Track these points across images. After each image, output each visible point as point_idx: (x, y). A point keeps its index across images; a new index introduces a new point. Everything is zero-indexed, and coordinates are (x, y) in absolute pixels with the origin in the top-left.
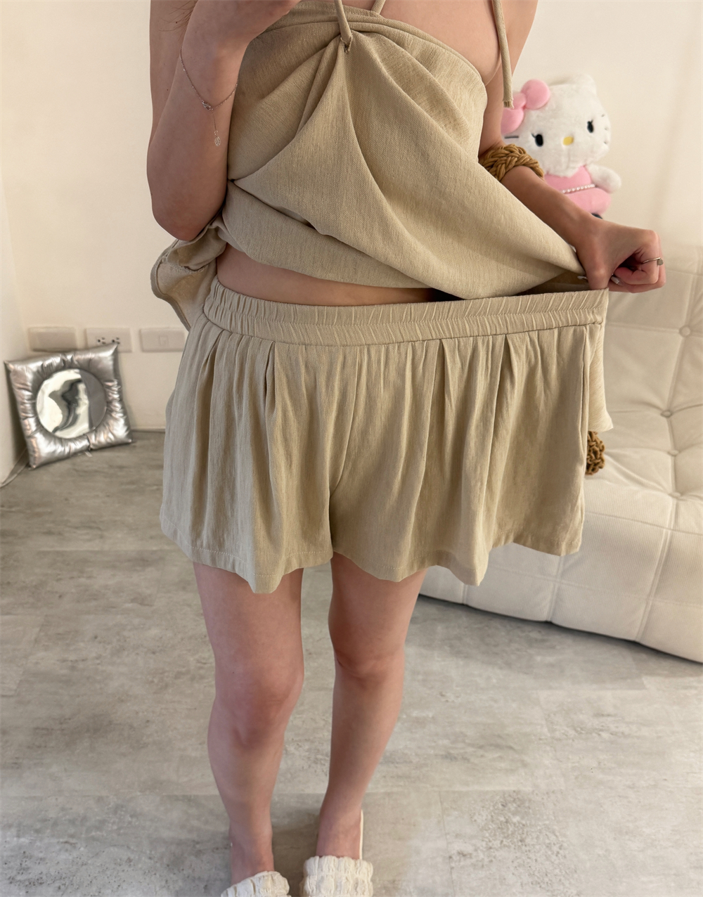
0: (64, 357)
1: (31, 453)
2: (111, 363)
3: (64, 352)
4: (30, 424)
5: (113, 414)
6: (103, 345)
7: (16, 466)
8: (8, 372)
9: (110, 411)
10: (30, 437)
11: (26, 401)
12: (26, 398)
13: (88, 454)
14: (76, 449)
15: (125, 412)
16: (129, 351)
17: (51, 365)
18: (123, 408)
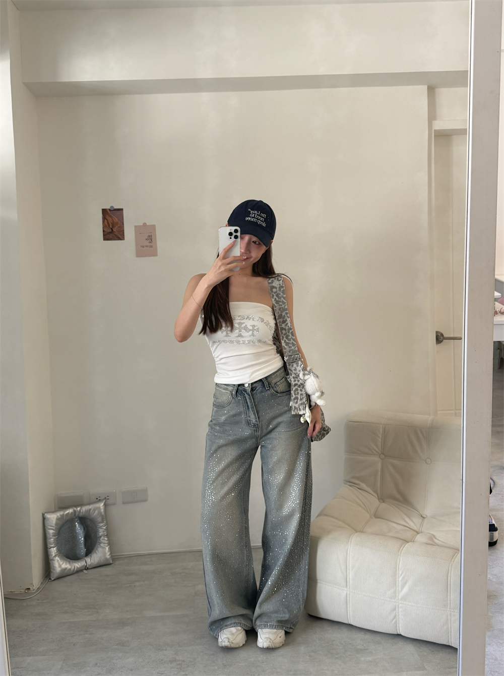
0: (75, 509)
1: (52, 570)
2: (102, 511)
3: (76, 506)
4: (53, 551)
5: (102, 545)
6: (100, 501)
7: (44, 580)
8: (44, 519)
9: (100, 543)
10: (53, 560)
11: (51, 537)
12: (51, 535)
13: (85, 571)
14: (77, 568)
15: (109, 544)
16: (114, 504)
17: (68, 513)
18: (109, 540)
